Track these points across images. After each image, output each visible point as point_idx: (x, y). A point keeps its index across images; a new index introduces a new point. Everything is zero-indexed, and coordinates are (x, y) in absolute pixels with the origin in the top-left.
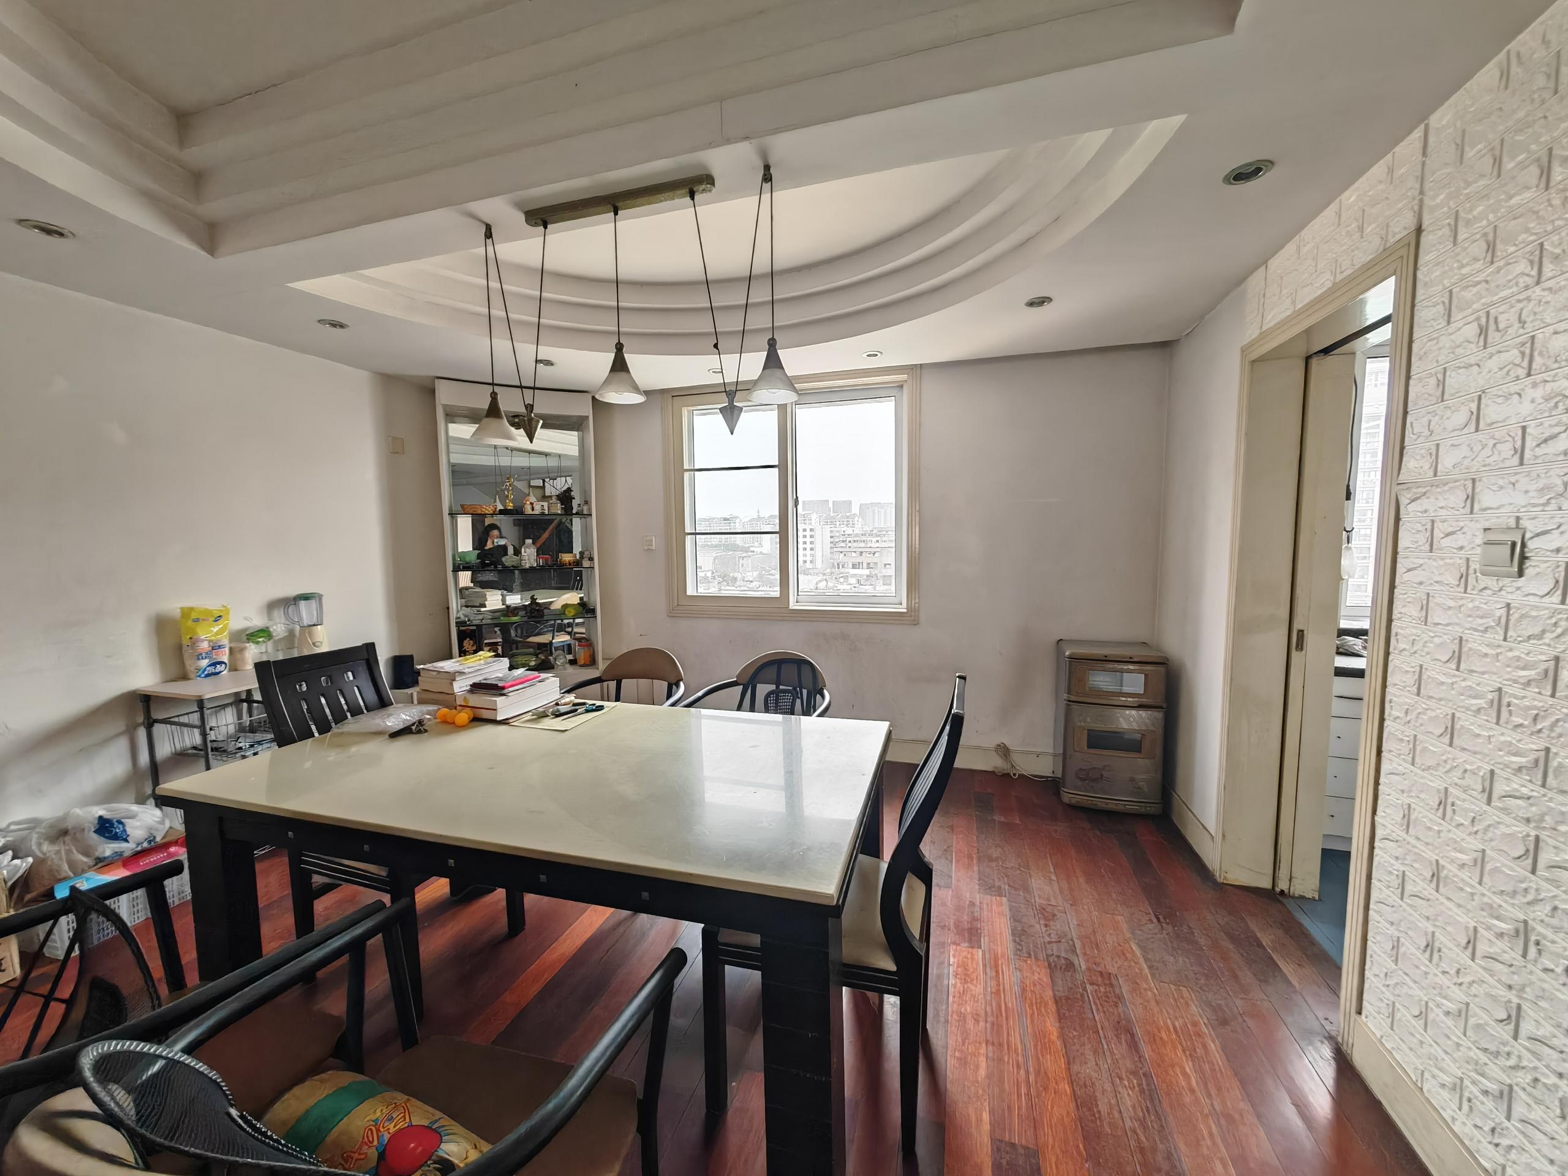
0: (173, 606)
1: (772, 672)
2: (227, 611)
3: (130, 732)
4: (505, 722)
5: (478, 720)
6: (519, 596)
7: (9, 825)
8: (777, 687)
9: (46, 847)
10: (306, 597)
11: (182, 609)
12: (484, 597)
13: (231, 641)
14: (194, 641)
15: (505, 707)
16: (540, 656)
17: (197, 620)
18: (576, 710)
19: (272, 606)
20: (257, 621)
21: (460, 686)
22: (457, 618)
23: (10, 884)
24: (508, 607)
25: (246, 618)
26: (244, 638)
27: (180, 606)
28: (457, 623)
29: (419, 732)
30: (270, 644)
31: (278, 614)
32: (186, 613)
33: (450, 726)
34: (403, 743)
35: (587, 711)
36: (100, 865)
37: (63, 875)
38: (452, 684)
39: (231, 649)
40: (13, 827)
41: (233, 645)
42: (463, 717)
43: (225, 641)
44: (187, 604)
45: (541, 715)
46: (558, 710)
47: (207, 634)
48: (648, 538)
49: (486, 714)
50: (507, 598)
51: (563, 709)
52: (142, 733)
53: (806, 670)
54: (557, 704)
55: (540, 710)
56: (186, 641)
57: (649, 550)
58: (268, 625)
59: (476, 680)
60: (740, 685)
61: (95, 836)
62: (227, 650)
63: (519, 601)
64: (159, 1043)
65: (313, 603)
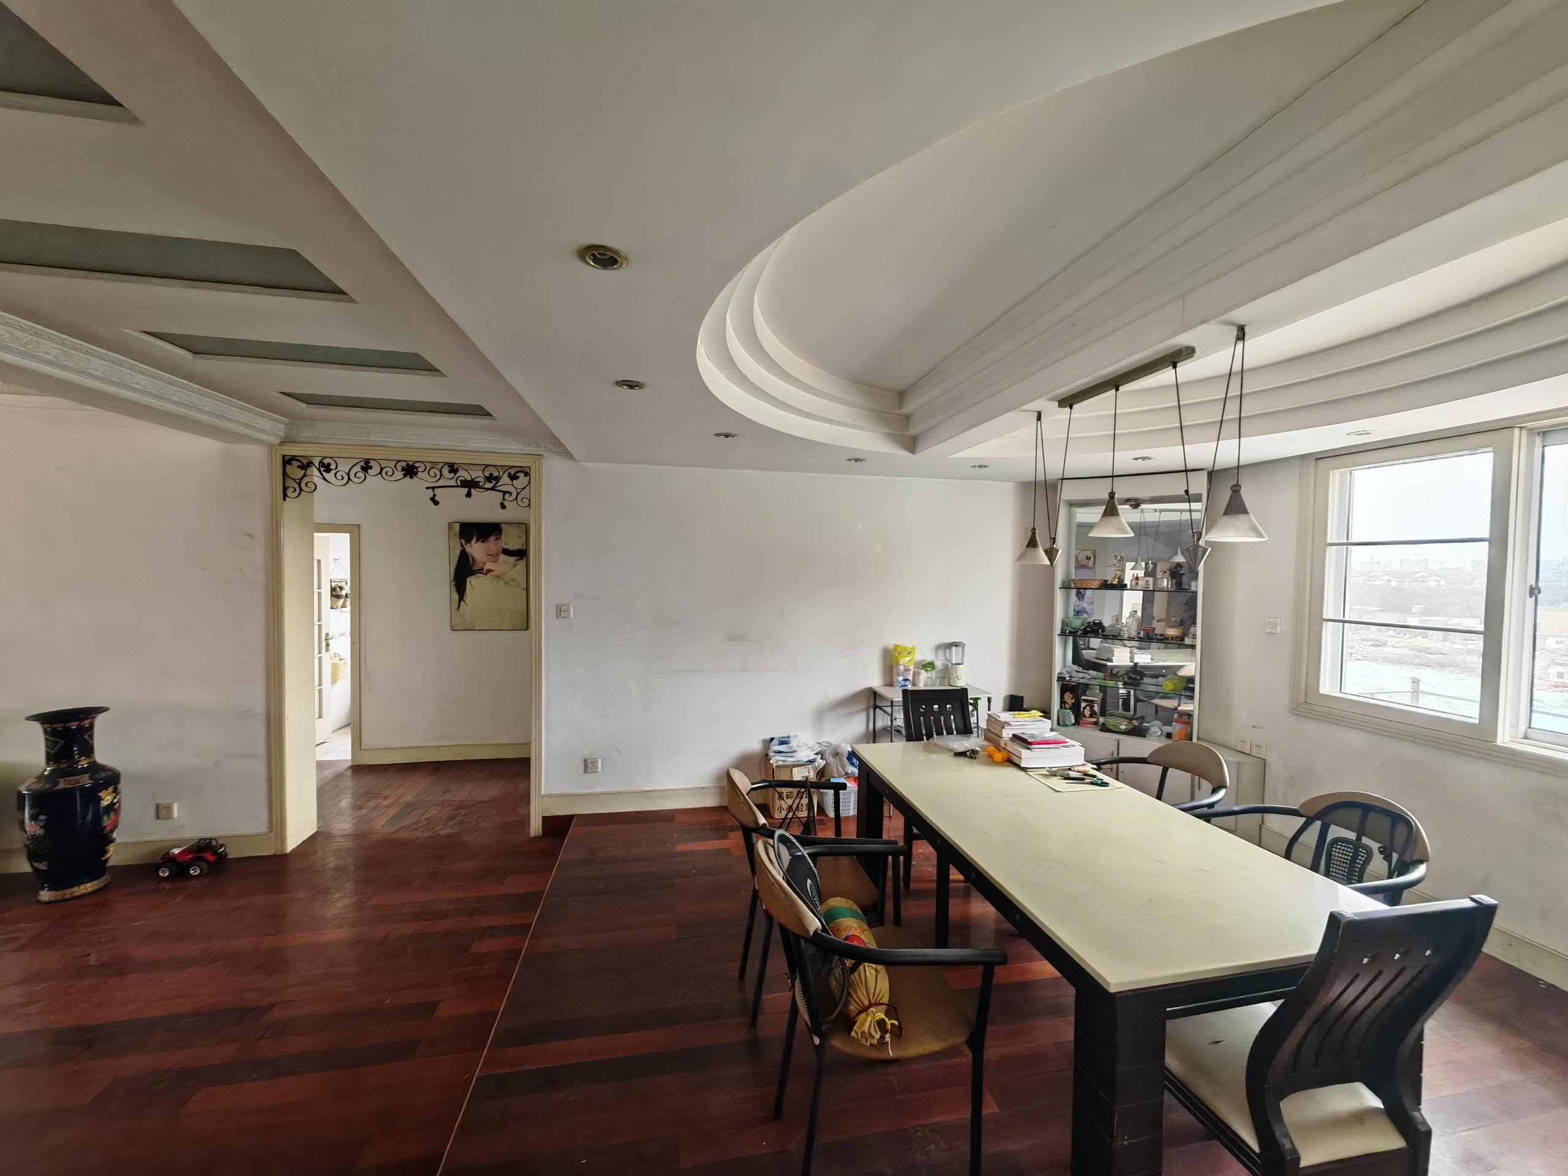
0: (890, 643)
1: (1355, 816)
2: (914, 649)
3: (867, 710)
4: (1024, 769)
5: (1011, 762)
6: (1150, 656)
7: (823, 742)
8: (1359, 838)
9: (831, 758)
10: (956, 645)
11: (895, 645)
12: (1113, 652)
13: (915, 667)
14: (897, 664)
15: (1027, 758)
16: (1134, 721)
17: (900, 653)
18: (1083, 779)
19: (939, 647)
20: (929, 657)
21: (1007, 734)
22: (1059, 674)
23: (818, 770)
24: (1136, 664)
25: (923, 654)
26: (921, 667)
27: (894, 643)
28: (1058, 677)
29: (971, 757)
30: (934, 672)
31: (941, 653)
32: (896, 647)
33: (991, 761)
34: (962, 761)
35: (1092, 783)
36: (846, 776)
37: (834, 775)
38: (1002, 730)
39: (914, 672)
40: (824, 744)
41: (915, 670)
42: (998, 756)
43: (912, 667)
44: (898, 643)
45: (1053, 774)
46: (1068, 774)
47: (904, 660)
48: (1272, 620)
49: (1015, 760)
50: (1136, 656)
51: (1072, 774)
52: (872, 710)
53: (1401, 829)
54: (1070, 769)
55: (1054, 769)
56: (894, 665)
57: (1270, 633)
58: (933, 660)
59: (1016, 732)
60: (1301, 816)
61: (846, 760)
62: (912, 673)
63: (1149, 661)
64: (802, 846)
65: (960, 649)
